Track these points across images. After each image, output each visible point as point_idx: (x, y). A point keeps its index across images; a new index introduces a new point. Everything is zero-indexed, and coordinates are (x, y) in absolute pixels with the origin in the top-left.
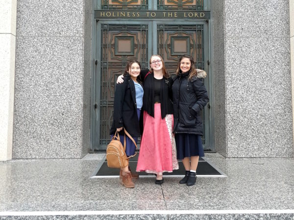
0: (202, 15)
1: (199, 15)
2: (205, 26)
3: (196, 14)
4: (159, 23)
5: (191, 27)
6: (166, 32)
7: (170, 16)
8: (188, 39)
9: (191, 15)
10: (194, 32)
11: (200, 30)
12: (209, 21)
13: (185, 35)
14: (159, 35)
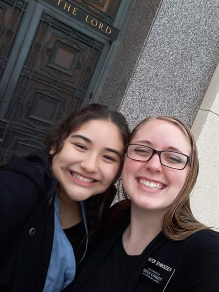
0: (108, 31)
1: (104, 28)
2: (106, 48)
3: (101, 26)
4: (47, 10)
5: (88, 40)
6: (53, 30)
7: (67, 8)
8: (79, 53)
9: (94, 23)
10: (89, 48)
11: (97, 49)
12: (114, 43)
13: (75, 46)
14: (40, 29)
